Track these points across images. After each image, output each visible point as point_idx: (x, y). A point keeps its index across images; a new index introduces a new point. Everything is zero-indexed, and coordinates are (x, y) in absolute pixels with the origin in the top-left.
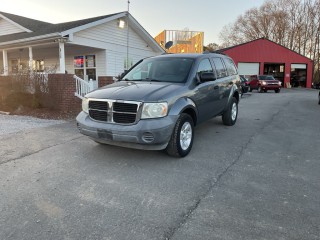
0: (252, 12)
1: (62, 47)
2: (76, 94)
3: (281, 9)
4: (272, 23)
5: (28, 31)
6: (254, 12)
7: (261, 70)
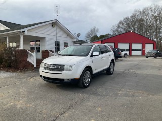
0: (126, 18)
1: (22, 37)
2: (28, 60)
3: (140, 17)
4: (137, 24)
5: (9, 29)
6: (127, 18)
7: (130, 47)
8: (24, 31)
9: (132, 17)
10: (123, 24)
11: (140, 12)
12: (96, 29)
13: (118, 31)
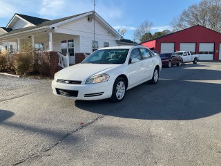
1: (51, 35)
2: (59, 64)
3: (214, 4)
4: (209, 15)
5: (33, 25)
6: (194, 7)
7: (197, 48)
8: (53, 28)
9: (201, 4)
10: (188, 16)
12: (149, 23)
13: (180, 26)
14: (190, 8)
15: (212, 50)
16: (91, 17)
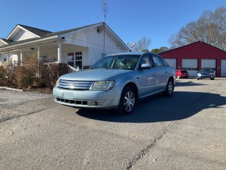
0: (191, 24)
5: (38, 37)
8: (64, 38)
9: (199, 22)
10: (186, 32)
11: (212, 13)
12: (147, 40)
13: (179, 43)
14: (188, 25)
15: (214, 67)
16: (101, 28)
